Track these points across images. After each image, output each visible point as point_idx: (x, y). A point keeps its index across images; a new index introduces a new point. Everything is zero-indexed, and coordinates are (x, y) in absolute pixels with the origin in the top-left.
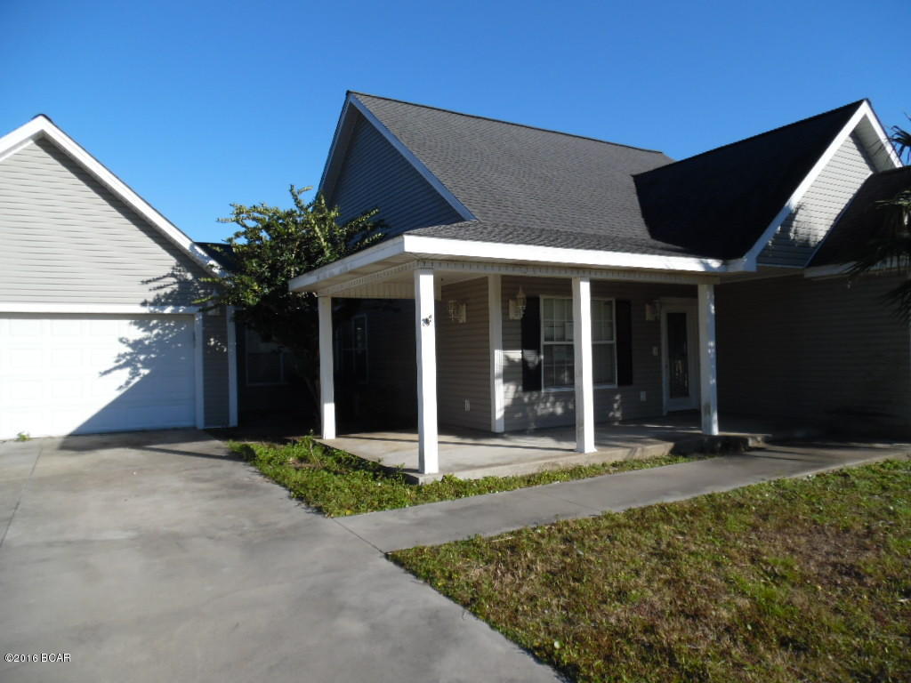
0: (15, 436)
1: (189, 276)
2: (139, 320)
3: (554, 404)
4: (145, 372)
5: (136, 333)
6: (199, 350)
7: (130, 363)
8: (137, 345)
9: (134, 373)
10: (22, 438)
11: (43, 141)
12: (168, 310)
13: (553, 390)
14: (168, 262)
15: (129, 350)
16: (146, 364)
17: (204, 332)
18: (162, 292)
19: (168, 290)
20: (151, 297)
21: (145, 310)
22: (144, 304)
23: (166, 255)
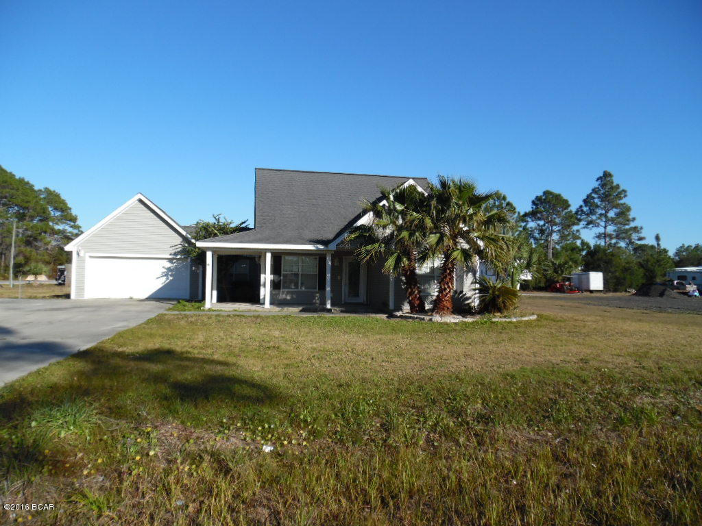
0: (128, 297)
1: (186, 245)
2: (170, 260)
3: (286, 295)
4: (171, 278)
5: (168, 265)
6: (189, 272)
7: (166, 275)
8: (169, 269)
9: (167, 279)
10: (131, 298)
11: (141, 201)
12: (179, 257)
13: (287, 290)
14: (179, 240)
15: (166, 270)
16: (171, 276)
17: (191, 265)
18: (177, 250)
19: (179, 250)
20: (173, 252)
21: (171, 257)
22: (171, 254)
23: (180, 238)
